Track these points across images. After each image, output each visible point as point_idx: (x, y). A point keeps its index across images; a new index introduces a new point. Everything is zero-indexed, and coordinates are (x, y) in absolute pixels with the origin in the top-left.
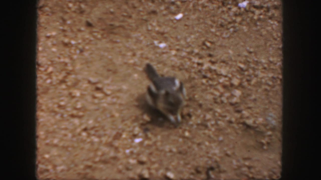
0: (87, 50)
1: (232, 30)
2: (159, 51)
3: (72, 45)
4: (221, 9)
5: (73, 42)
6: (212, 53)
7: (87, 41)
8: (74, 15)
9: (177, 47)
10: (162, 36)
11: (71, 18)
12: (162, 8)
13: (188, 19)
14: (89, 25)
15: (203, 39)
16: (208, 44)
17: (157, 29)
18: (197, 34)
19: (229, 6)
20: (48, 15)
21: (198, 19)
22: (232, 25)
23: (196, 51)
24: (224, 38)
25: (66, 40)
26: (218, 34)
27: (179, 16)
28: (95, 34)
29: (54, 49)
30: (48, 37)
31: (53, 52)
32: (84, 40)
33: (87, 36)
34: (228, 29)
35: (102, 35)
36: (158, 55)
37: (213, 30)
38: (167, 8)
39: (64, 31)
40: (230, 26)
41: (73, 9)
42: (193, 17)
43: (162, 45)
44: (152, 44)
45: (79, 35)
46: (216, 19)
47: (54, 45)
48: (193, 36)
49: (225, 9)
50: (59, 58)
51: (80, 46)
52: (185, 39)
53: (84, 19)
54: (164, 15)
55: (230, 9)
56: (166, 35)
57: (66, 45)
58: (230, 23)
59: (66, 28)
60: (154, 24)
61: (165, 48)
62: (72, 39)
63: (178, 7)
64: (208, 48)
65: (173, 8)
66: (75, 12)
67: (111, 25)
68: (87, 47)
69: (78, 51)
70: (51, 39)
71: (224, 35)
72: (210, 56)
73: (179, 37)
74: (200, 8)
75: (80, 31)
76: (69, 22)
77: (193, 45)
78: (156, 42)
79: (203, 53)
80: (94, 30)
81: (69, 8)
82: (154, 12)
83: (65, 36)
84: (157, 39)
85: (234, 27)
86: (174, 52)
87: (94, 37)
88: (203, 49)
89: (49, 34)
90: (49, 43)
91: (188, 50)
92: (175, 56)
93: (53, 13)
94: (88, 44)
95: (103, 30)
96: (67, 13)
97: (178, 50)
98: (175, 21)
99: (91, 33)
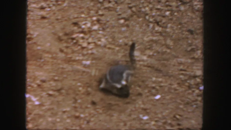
0: (92, 121)
1: (195, 106)
2: (142, 122)
3: (82, 118)
4: (188, 92)
5: (82, 116)
6: (180, 123)
7: (92, 115)
8: (83, 96)
9: (156, 119)
10: (145, 111)
11: (81, 98)
12: (146, 91)
13: (164, 99)
14: (94, 103)
15: (174, 113)
16: (178, 117)
17: (142, 106)
18: (171, 110)
19: (193, 89)
20: (64, 96)
21: (171, 99)
22: (195, 103)
23: (169, 121)
24: (189, 112)
25: (77, 114)
26: (185, 109)
27: (158, 97)
28: (98, 110)
29: (68, 121)
30: (64, 112)
31: (68, 123)
32: (90, 114)
33: (92, 111)
34: (192, 106)
35: (103, 110)
36: (142, 125)
37: (181, 106)
38: (149, 91)
39: (75, 107)
40: (193, 103)
41: (82, 92)
42: (168, 97)
43: (146, 118)
44: (138, 117)
45: (87, 111)
46: (183, 98)
47: (68, 117)
48: (167, 111)
49: (190, 91)
50: (72, 127)
51: (88, 119)
52: (162, 113)
53: (90, 99)
54: (148, 96)
55: (193, 91)
56: (148, 111)
57: (77, 117)
58: (194, 101)
59: (77, 105)
60: (140, 103)
61: (147, 120)
62: (82, 113)
63: (157, 90)
64: (178, 119)
65: (154, 91)
66: (83, 94)
67: (110, 104)
68: (92, 119)
69: (85, 122)
70: (66, 113)
71: (189, 111)
72: (179, 125)
73: (158, 112)
74: (173, 91)
75: (87, 108)
76: (79, 101)
77: (167, 118)
78: (141, 116)
79: (174, 123)
80: (98, 107)
81: (79, 91)
82: (140, 94)
83: (76, 111)
84: (141, 114)
85: (196, 104)
86: (153, 123)
87: (97, 112)
88: (174, 120)
89: (65, 110)
90: (65, 117)
91: (164, 121)
92: (154, 125)
93: (68, 94)
94: (93, 117)
95: (103, 107)
96: (77, 95)
97: (156, 121)
98: (155, 101)
99: (95, 109)
